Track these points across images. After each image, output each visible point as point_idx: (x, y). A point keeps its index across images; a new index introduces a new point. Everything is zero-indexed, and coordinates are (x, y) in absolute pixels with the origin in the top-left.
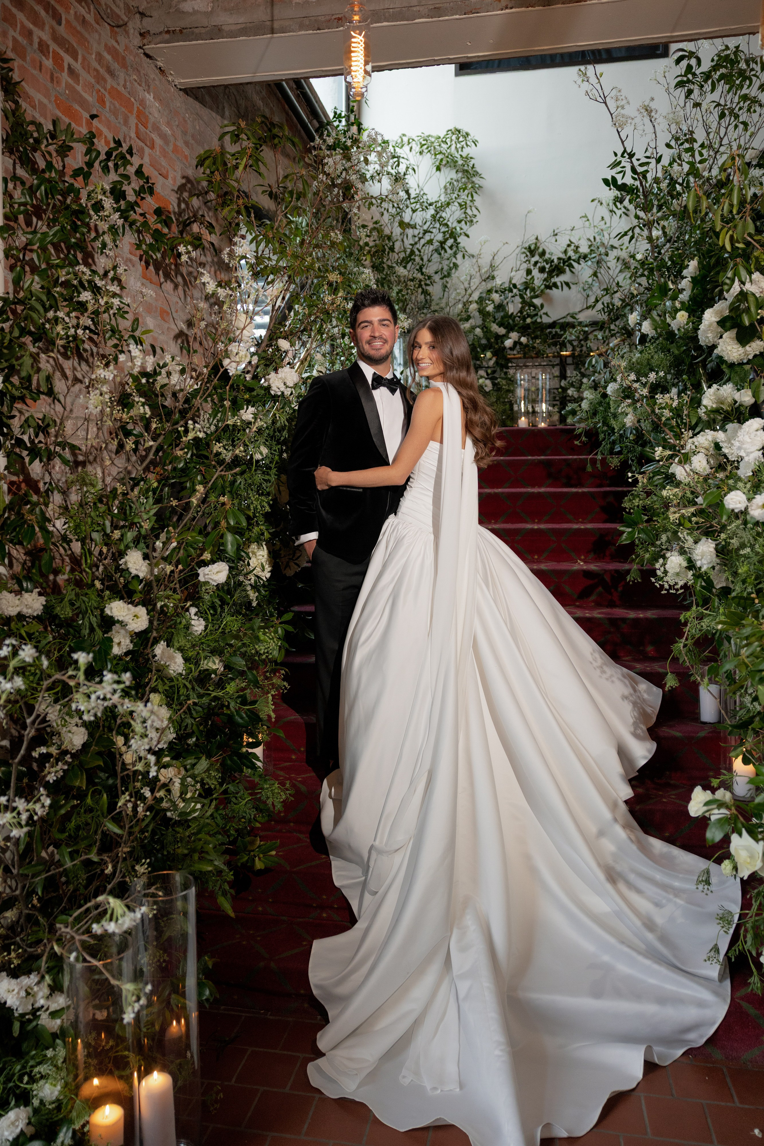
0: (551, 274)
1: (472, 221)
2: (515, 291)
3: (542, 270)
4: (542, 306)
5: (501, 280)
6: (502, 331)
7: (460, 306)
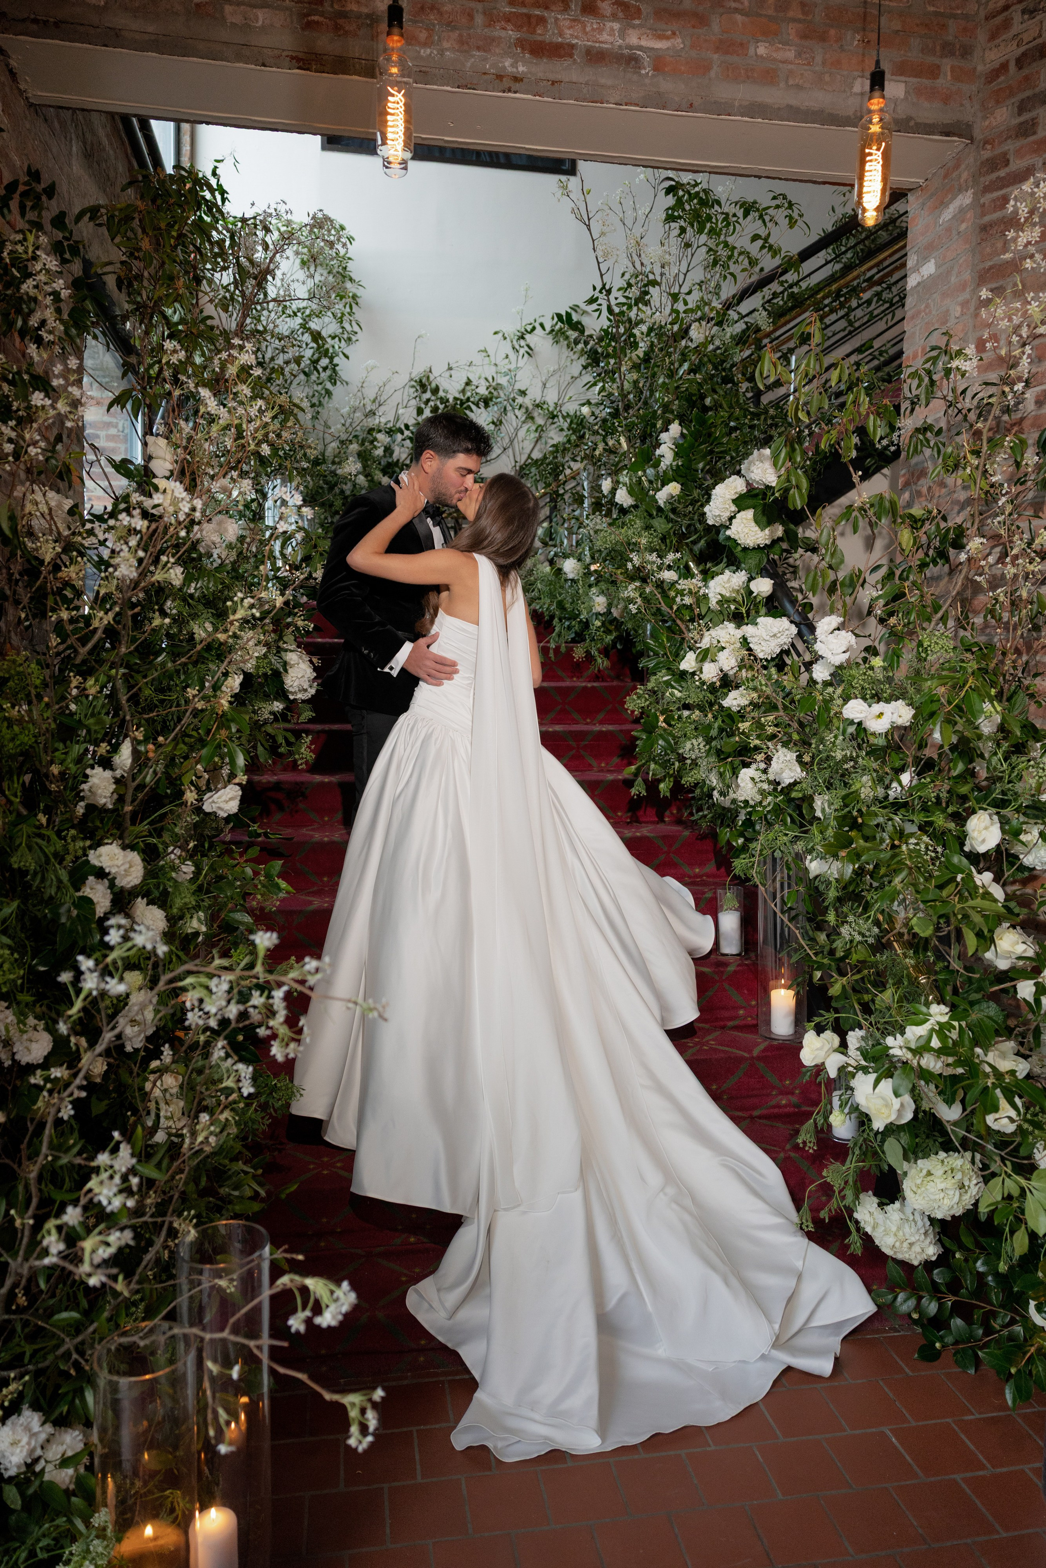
1: (349, 339)
2: (407, 433)
5: (385, 417)
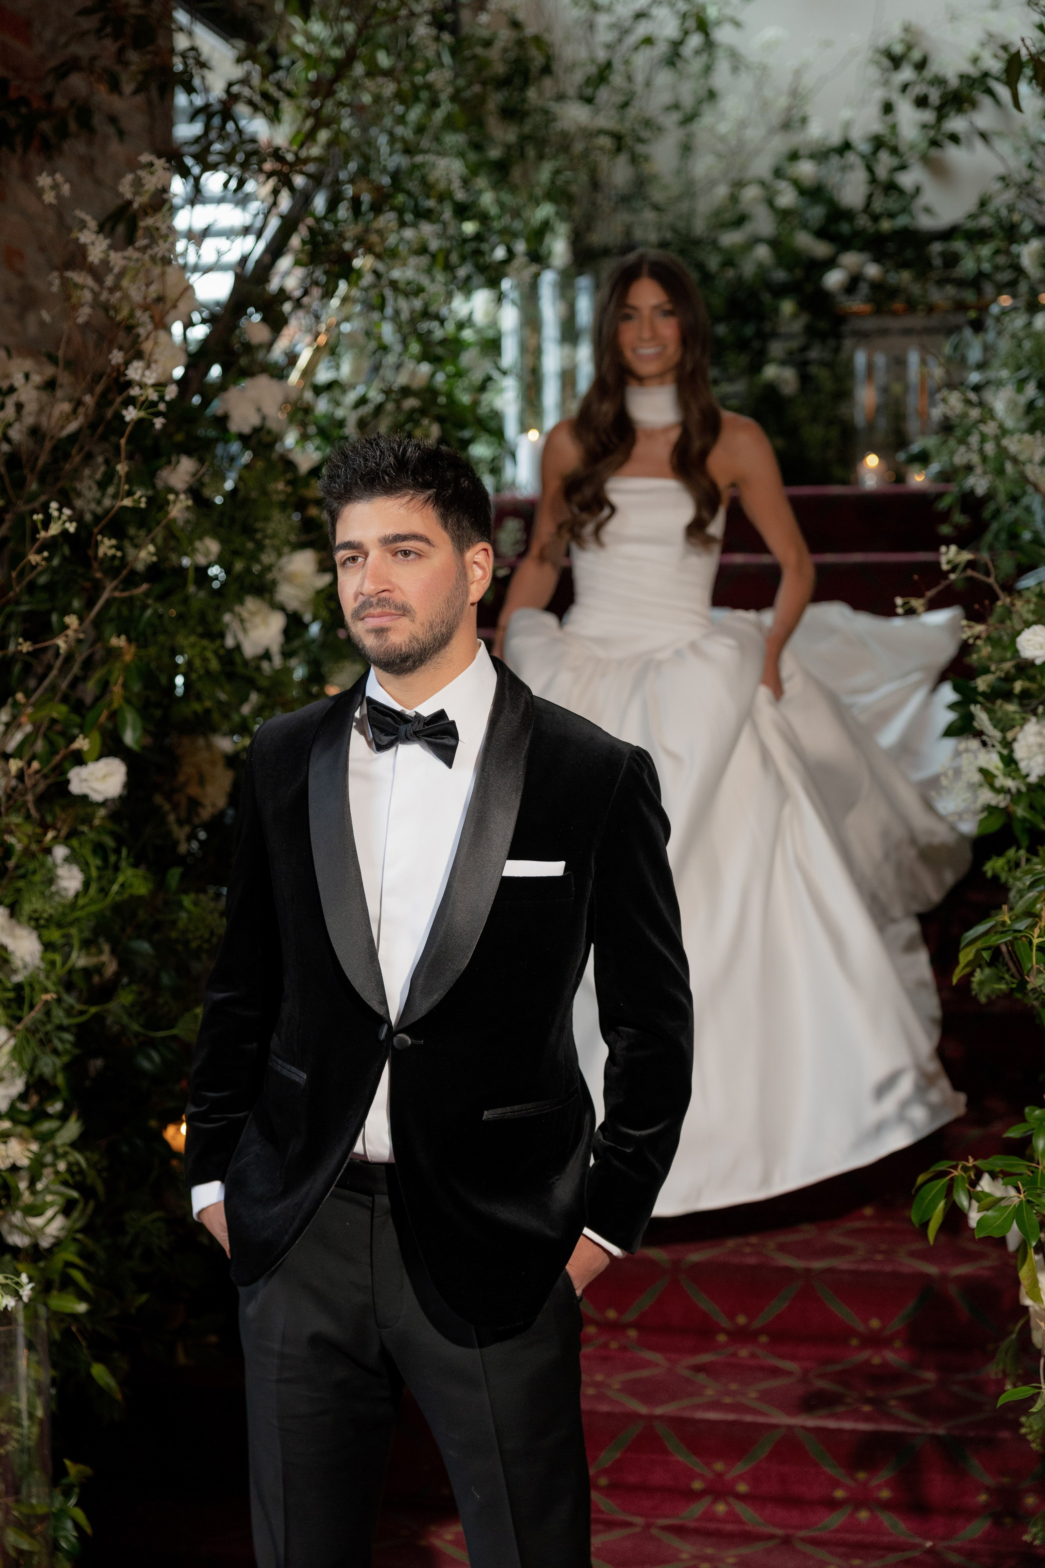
0: (941, 113)
3: (921, 102)
4: (918, 190)
6: (821, 249)
7: (722, 191)
